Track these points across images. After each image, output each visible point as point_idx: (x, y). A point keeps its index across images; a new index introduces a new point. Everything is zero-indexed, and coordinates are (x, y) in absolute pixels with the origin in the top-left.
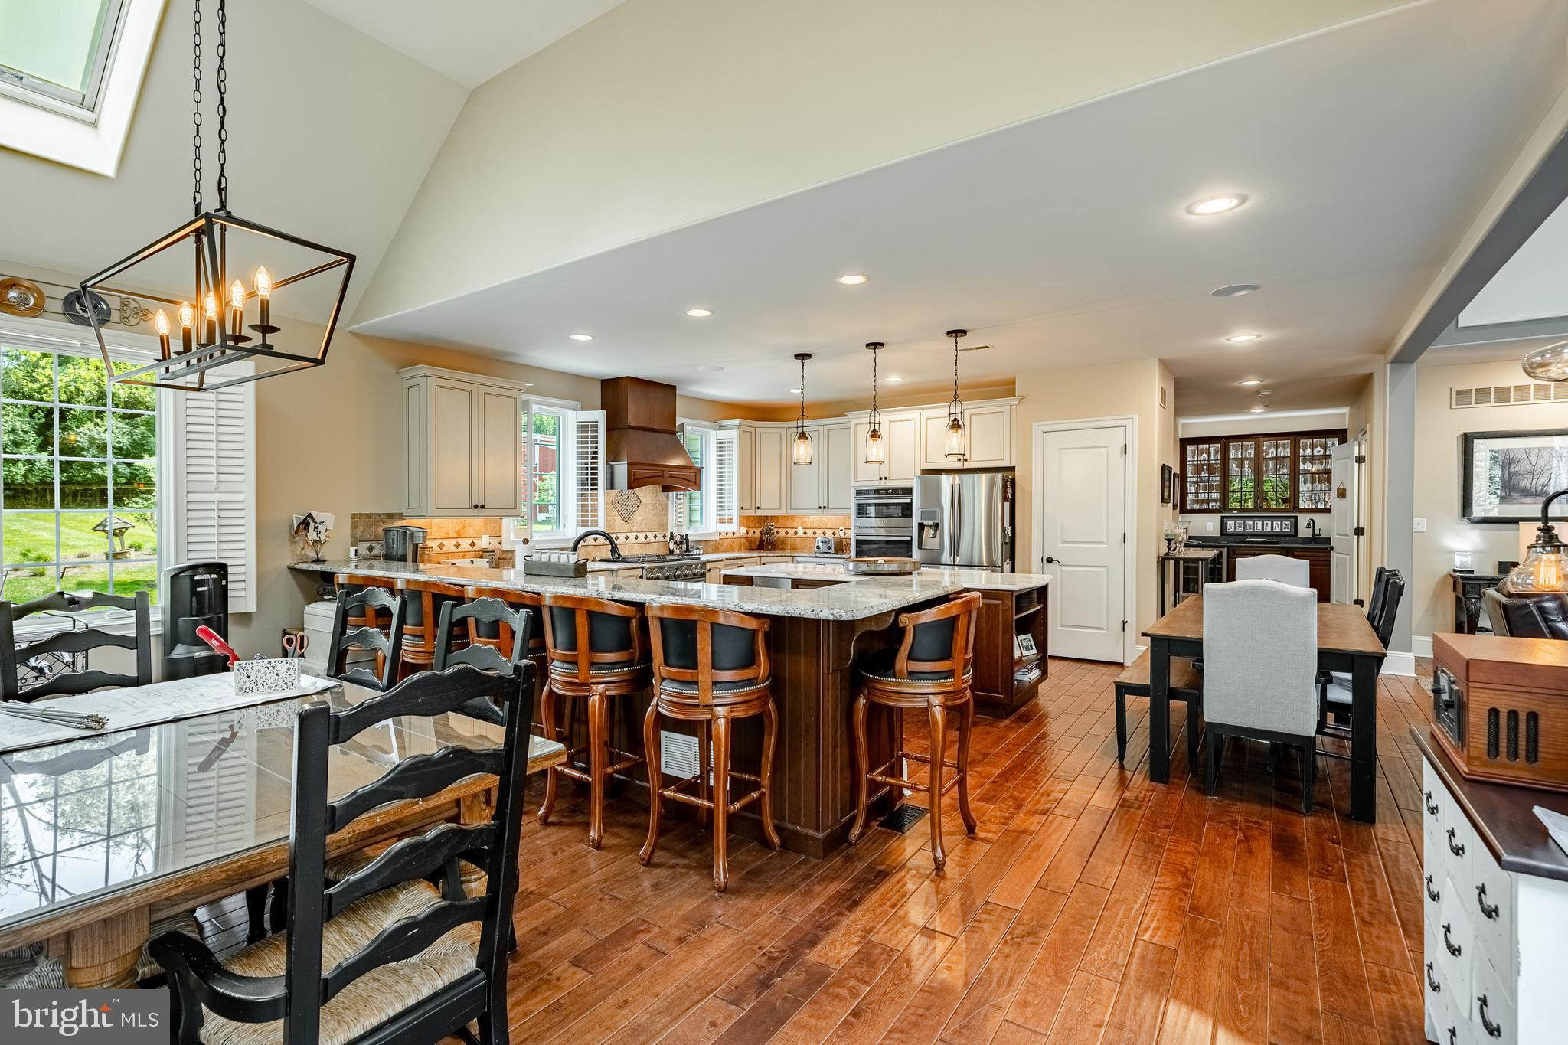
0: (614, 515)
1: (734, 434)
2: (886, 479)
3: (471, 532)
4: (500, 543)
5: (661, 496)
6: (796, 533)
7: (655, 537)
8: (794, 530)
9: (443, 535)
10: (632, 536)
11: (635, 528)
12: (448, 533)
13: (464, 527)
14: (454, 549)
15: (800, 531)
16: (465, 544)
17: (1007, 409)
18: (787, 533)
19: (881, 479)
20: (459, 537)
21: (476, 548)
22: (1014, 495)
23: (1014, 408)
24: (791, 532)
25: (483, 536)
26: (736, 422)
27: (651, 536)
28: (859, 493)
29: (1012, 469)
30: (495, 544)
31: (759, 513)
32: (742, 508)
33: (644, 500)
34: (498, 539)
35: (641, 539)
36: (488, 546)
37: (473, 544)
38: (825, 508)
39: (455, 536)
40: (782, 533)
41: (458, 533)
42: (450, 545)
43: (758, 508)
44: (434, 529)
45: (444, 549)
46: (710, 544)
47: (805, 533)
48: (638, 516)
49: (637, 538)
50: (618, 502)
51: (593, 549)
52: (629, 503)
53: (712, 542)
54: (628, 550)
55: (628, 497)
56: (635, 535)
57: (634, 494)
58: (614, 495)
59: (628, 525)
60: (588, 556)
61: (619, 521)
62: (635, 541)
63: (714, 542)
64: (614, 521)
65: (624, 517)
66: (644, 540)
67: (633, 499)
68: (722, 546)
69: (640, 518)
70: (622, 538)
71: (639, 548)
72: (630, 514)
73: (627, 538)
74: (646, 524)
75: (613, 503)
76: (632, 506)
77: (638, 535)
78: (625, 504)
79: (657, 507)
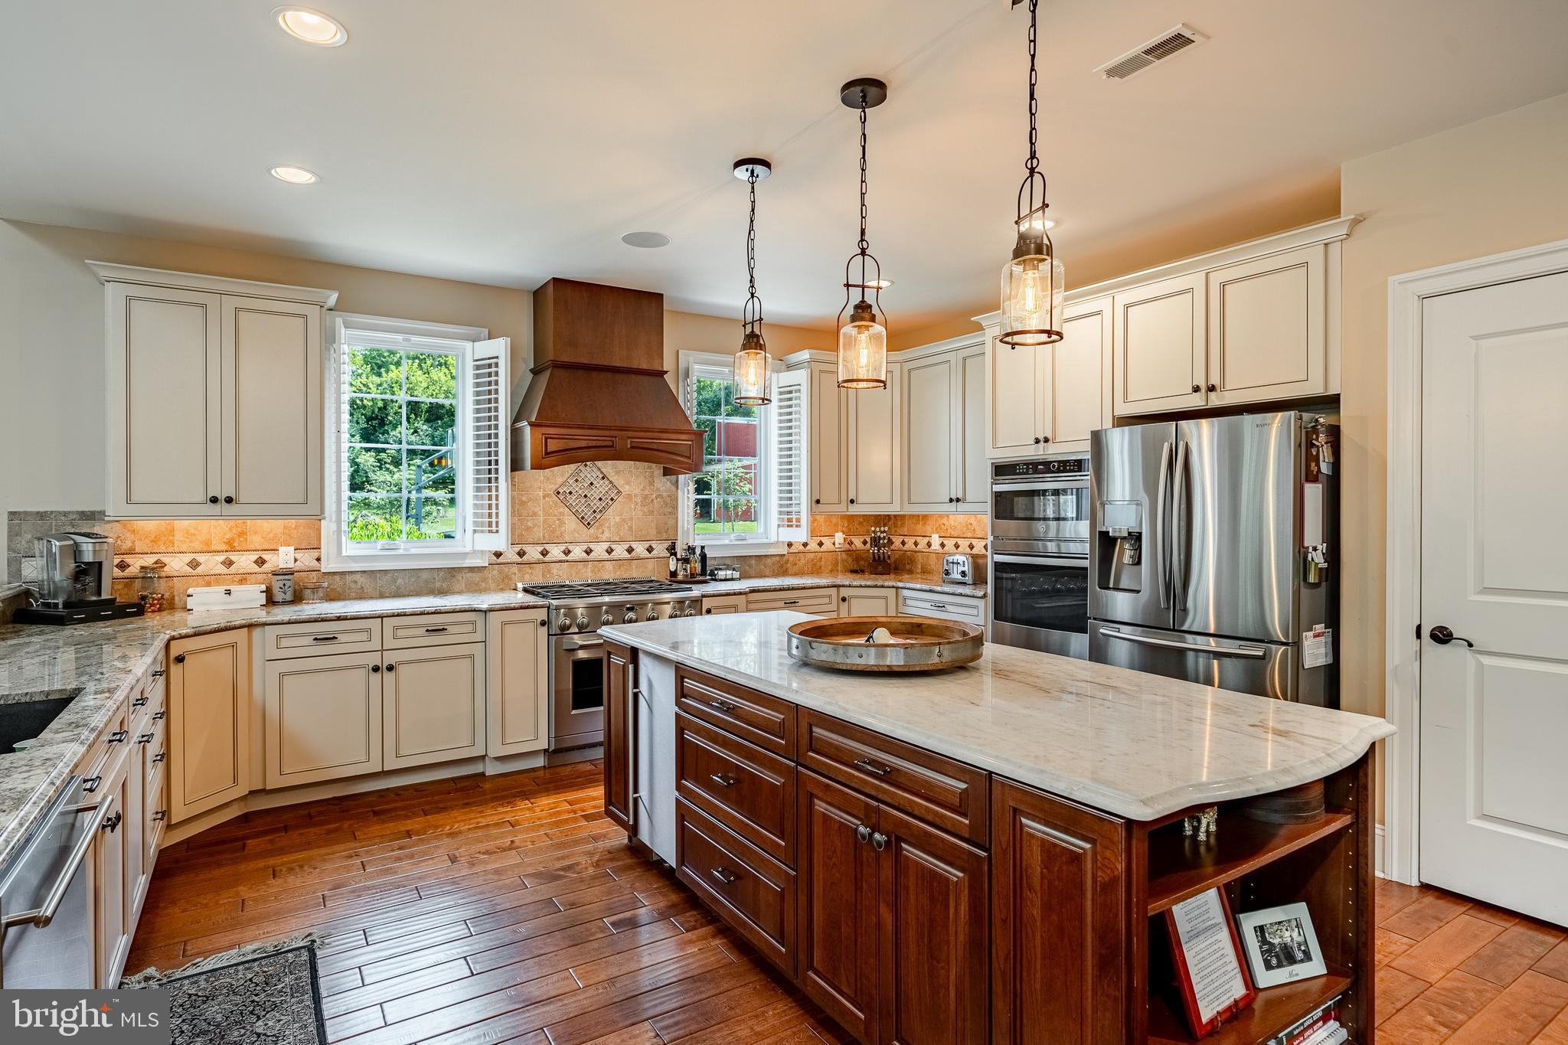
0: (562, 514)
1: (800, 377)
2: (1046, 440)
3: (256, 541)
4: (318, 559)
5: (663, 484)
6: (929, 545)
7: (650, 550)
8: (926, 540)
9: (197, 546)
10: (599, 550)
11: (607, 535)
12: (208, 543)
13: (242, 534)
14: (223, 569)
15: (936, 541)
16: (245, 562)
17: (1315, 256)
18: (916, 544)
19: (1037, 441)
21: (267, 567)
22: (1336, 465)
23: (1335, 249)
24: (923, 542)
25: (282, 549)
26: (805, 355)
27: (640, 549)
28: (1001, 470)
29: (1332, 402)
30: (307, 560)
31: (854, 510)
32: (818, 502)
33: (626, 490)
34: (315, 553)
35: (620, 551)
36: (291, 565)
37: (261, 562)
38: (958, 500)
39: (224, 547)
40: (910, 545)
41: (230, 543)
42: (211, 563)
43: (852, 501)
44: (178, 536)
45: (200, 570)
46: (769, 560)
47: (943, 545)
48: (612, 516)
49: (610, 551)
50: (570, 493)
51: (515, 569)
52: (594, 494)
53: (774, 559)
54: (592, 571)
55: (592, 484)
56: (605, 546)
57: (603, 478)
58: (560, 480)
59: (592, 530)
60: (506, 581)
61: (571, 523)
62: (606, 556)
63: (778, 558)
64: (562, 523)
65: (583, 518)
66: (626, 555)
67: (602, 487)
68: (796, 564)
69: (617, 519)
70: (577, 552)
71: (614, 567)
72: (595, 512)
73: (588, 552)
74: (631, 528)
75: (558, 493)
76: (600, 499)
77: (613, 547)
78: (586, 496)
79: (652, 500)
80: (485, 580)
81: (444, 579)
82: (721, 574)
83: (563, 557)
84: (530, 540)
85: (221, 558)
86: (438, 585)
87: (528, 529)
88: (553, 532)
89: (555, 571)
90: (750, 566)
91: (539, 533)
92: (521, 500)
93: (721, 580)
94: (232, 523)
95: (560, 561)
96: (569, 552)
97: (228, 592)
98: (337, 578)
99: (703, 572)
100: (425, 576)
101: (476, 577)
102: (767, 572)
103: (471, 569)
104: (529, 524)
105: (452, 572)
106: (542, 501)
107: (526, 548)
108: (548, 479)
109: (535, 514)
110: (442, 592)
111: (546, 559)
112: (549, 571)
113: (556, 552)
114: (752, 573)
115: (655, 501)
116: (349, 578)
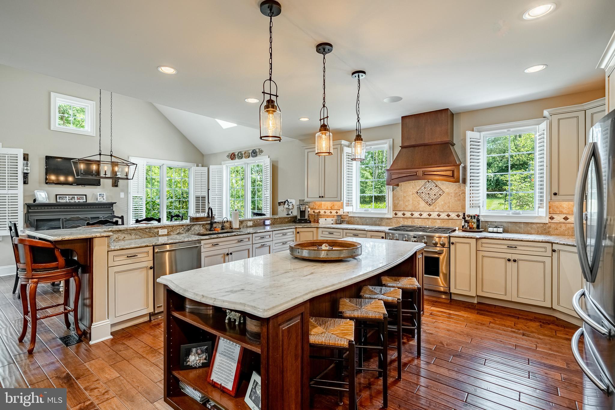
0: (419, 200)
3: (336, 207)
7: (458, 216)
9: (326, 208)
10: (434, 215)
11: (437, 209)
12: (327, 208)
13: (333, 205)
14: (330, 214)
16: (334, 212)
20: (332, 209)
27: (453, 215)
32: (556, 194)
33: (446, 191)
35: (444, 216)
36: (342, 214)
37: (337, 213)
39: (330, 209)
41: (332, 207)
42: (328, 212)
44: (323, 206)
45: (325, 214)
46: (534, 226)
48: (440, 201)
50: (422, 193)
51: (401, 219)
52: (432, 193)
53: (539, 225)
54: (431, 223)
55: (431, 189)
56: (437, 213)
57: (436, 186)
58: (418, 188)
59: (431, 207)
60: (398, 224)
61: (423, 204)
62: (437, 217)
63: (541, 225)
64: (419, 204)
65: (427, 202)
66: (446, 217)
67: (436, 190)
68: (557, 229)
69: (443, 203)
70: (425, 215)
71: (441, 222)
72: (432, 200)
73: (430, 215)
74: (449, 207)
75: (418, 193)
76: (435, 195)
77: (440, 214)
78: (428, 194)
79: (460, 195)
80: (391, 222)
81: (379, 221)
82: (490, 229)
83: (419, 216)
84: (407, 210)
85: (329, 211)
86: (377, 222)
87: (406, 206)
88: (415, 207)
89: (416, 222)
90: (520, 227)
91: (410, 207)
92: (404, 196)
93: (490, 232)
94: (332, 203)
95: (418, 218)
96: (422, 215)
97: (326, 220)
98: (352, 218)
99: (478, 227)
100: (374, 219)
101: (389, 221)
102: (533, 231)
103: (388, 219)
104: (407, 204)
105: (382, 219)
106: (411, 196)
107: (405, 213)
108: (414, 188)
109: (409, 201)
110: (379, 225)
111: (413, 217)
112: (414, 222)
113: (416, 215)
114: (522, 231)
115: (461, 195)
116: (355, 218)
